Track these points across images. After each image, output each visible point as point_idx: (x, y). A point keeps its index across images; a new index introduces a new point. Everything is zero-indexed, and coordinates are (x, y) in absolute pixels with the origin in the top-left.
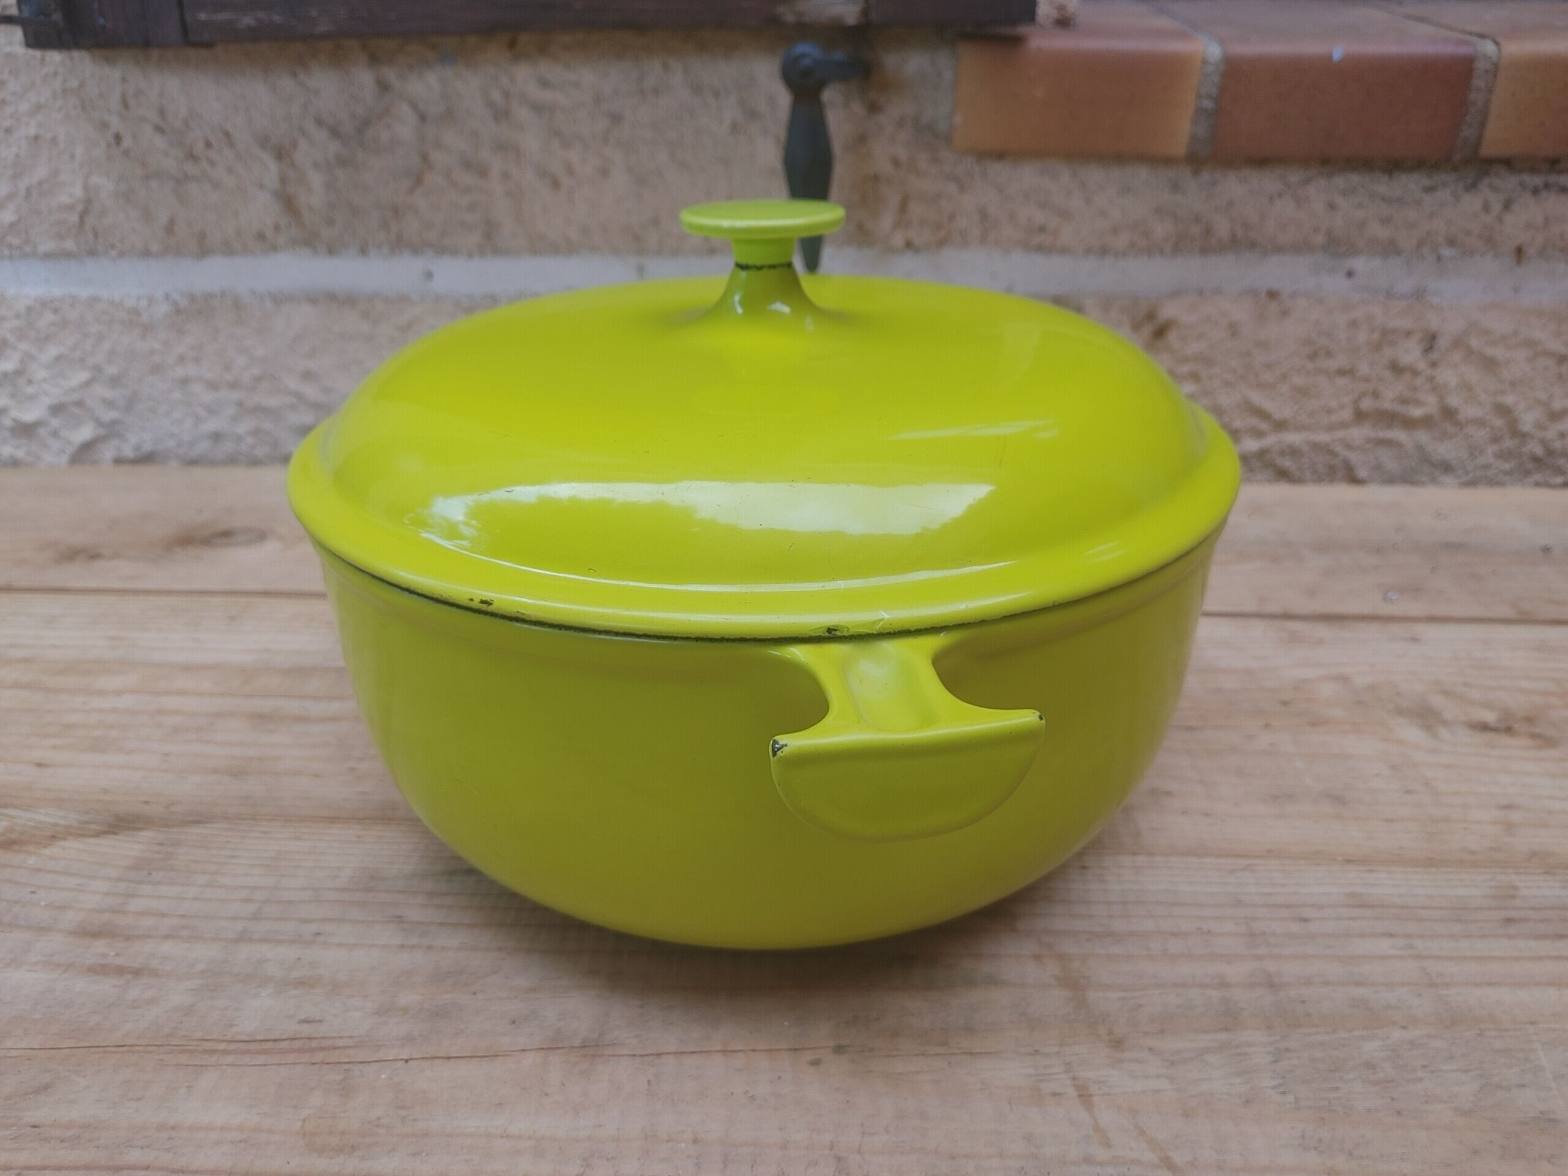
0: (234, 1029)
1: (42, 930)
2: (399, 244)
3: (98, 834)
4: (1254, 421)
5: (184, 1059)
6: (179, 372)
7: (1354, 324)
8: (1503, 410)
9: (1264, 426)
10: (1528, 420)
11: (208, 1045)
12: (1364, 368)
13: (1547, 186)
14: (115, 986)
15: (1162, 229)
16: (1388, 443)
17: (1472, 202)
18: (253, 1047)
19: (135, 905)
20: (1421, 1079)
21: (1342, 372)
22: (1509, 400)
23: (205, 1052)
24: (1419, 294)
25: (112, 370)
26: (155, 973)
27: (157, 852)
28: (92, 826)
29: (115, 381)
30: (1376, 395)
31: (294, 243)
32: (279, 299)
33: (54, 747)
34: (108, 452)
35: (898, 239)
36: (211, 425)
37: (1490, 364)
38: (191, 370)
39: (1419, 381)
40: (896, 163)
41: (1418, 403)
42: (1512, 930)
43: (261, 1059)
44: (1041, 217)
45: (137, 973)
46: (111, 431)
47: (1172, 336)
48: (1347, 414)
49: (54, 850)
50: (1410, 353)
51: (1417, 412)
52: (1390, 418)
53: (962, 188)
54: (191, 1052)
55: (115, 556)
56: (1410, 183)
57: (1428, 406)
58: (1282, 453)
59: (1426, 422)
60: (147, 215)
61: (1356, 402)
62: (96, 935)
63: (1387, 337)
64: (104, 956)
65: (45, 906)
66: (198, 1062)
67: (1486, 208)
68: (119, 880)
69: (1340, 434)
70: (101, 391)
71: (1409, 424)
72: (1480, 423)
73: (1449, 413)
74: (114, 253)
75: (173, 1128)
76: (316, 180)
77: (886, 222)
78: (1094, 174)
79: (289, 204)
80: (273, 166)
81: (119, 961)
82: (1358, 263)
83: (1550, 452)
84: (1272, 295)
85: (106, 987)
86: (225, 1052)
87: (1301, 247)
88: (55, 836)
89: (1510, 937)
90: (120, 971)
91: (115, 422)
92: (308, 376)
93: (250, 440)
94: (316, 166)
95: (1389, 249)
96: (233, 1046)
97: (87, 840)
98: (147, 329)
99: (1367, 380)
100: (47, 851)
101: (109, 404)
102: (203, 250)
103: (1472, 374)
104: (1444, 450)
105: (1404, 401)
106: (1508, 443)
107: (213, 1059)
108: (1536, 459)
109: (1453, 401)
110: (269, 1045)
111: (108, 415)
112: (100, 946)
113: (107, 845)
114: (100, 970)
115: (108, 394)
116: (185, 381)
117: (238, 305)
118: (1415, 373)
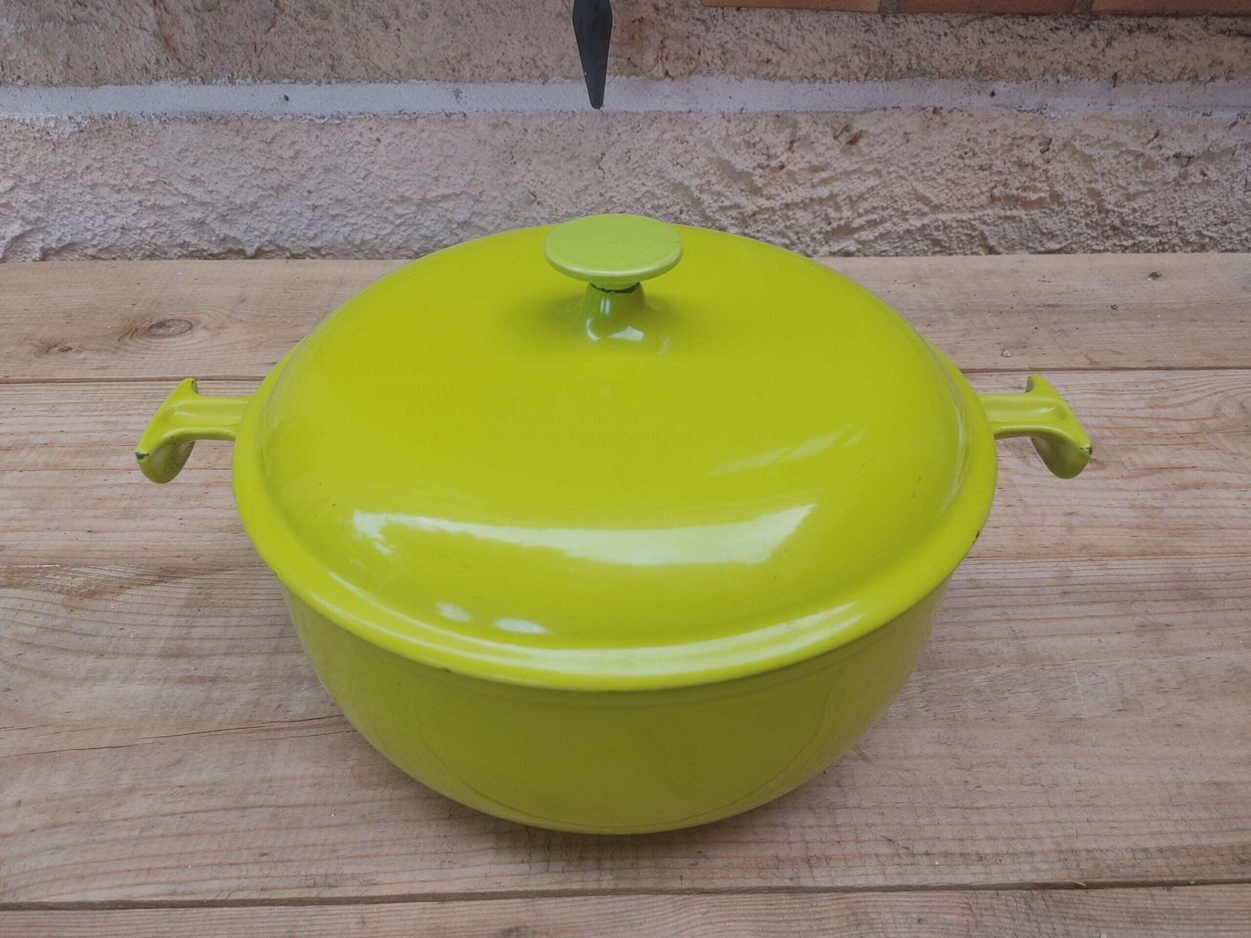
0: (291, 713)
1: (140, 655)
2: (261, 75)
3: (153, 583)
4: (920, 205)
5: (263, 735)
6: (88, 178)
7: (992, 132)
8: (1094, 194)
9: (925, 209)
10: (1111, 200)
11: (276, 725)
12: (998, 165)
13: (1139, 27)
14: (201, 691)
15: (856, 61)
16: (1013, 218)
17: (1084, 39)
18: (305, 723)
19: (197, 633)
20: (1007, 698)
21: (981, 168)
22: (1099, 186)
23: (276, 730)
24: (1041, 109)
25: (32, 179)
26: (226, 680)
27: (200, 594)
28: (147, 578)
29: (35, 187)
30: (1005, 185)
31: (173, 75)
32: (165, 119)
33: (96, 517)
34: (36, 245)
35: (659, 71)
36: (118, 221)
37: (1088, 160)
38: (97, 177)
39: (1037, 174)
40: (657, 9)
41: (1035, 190)
42: (1066, 599)
43: (314, 731)
44: (767, 52)
45: (214, 680)
46: (37, 227)
47: (862, 143)
48: (984, 199)
49: (124, 597)
50: (1032, 154)
51: (1034, 197)
52: (1014, 201)
53: (708, 30)
54: (267, 731)
55: (81, 349)
56: (1040, 25)
57: (1043, 191)
58: (937, 228)
59: (1040, 203)
60: (46, 52)
61: (992, 189)
62: (177, 656)
63: (1016, 141)
64: (187, 670)
65: (134, 638)
66: (273, 737)
67: (1094, 45)
68: (178, 616)
69: (978, 214)
70: (23, 195)
71: (1028, 205)
72: (1077, 202)
73: (1056, 197)
74: (20, 82)
75: (270, 780)
76: (188, 22)
77: (650, 57)
78: (808, 18)
79: (167, 43)
80: (151, 11)
81: (199, 673)
82: (998, 86)
83: (1124, 223)
84: (935, 111)
85: (196, 692)
86: (288, 729)
87: (959, 74)
88: (123, 587)
89: (1064, 604)
90: (202, 680)
91: (38, 219)
92: (194, 180)
93: (152, 232)
94: (187, 11)
95: (1023, 75)
96: (293, 725)
97: (146, 588)
98: (57, 145)
99: (1000, 173)
100: (120, 598)
101: (32, 205)
102: (99, 82)
103: (1074, 168)
104: (1051, 223)
105: (1025, 189)
106: (1096, 217)
107: (282, 734)
108: (1114, 228)
109: (1059, 188)
110: (316, 722)
111: (34, 215)
112: (182, 663)
113: (161, 590)
114: (187, 680)
115: (31, 198)
116: (94, 186)
117: (131, 125)
118: (1035, 168)
